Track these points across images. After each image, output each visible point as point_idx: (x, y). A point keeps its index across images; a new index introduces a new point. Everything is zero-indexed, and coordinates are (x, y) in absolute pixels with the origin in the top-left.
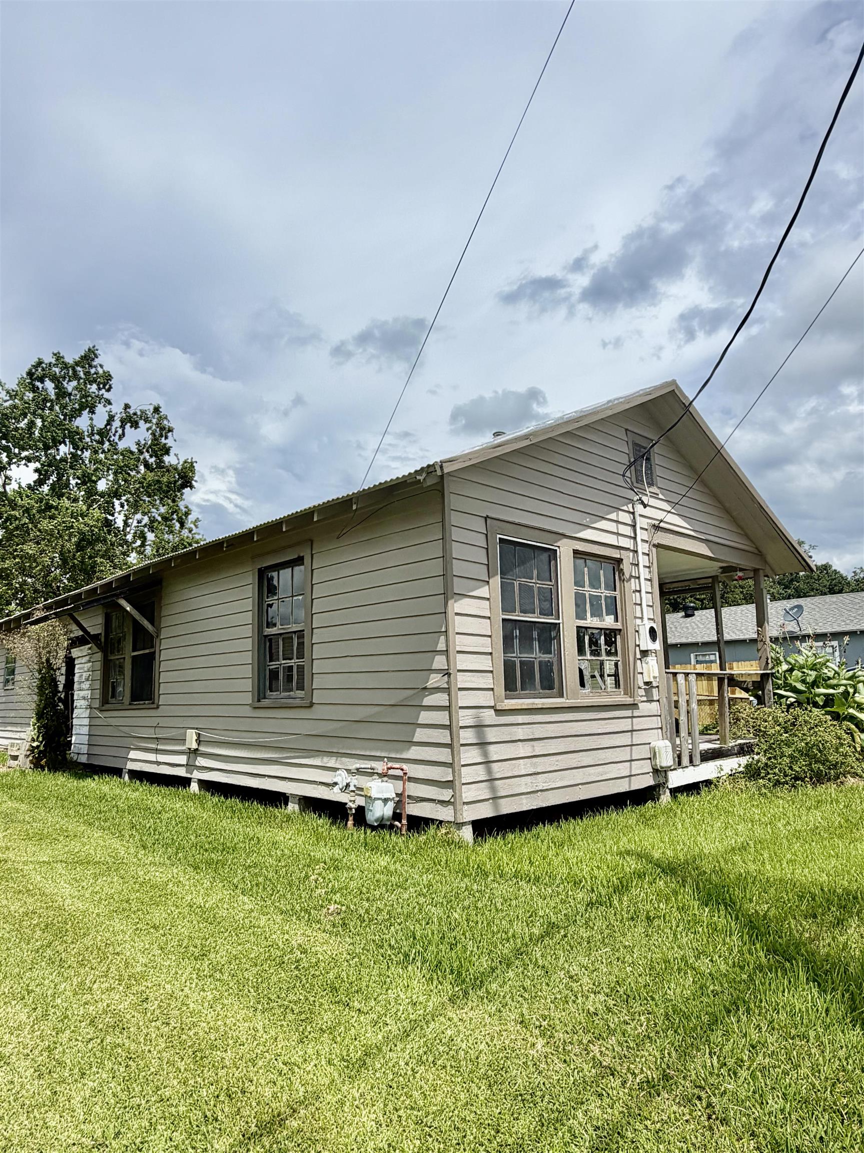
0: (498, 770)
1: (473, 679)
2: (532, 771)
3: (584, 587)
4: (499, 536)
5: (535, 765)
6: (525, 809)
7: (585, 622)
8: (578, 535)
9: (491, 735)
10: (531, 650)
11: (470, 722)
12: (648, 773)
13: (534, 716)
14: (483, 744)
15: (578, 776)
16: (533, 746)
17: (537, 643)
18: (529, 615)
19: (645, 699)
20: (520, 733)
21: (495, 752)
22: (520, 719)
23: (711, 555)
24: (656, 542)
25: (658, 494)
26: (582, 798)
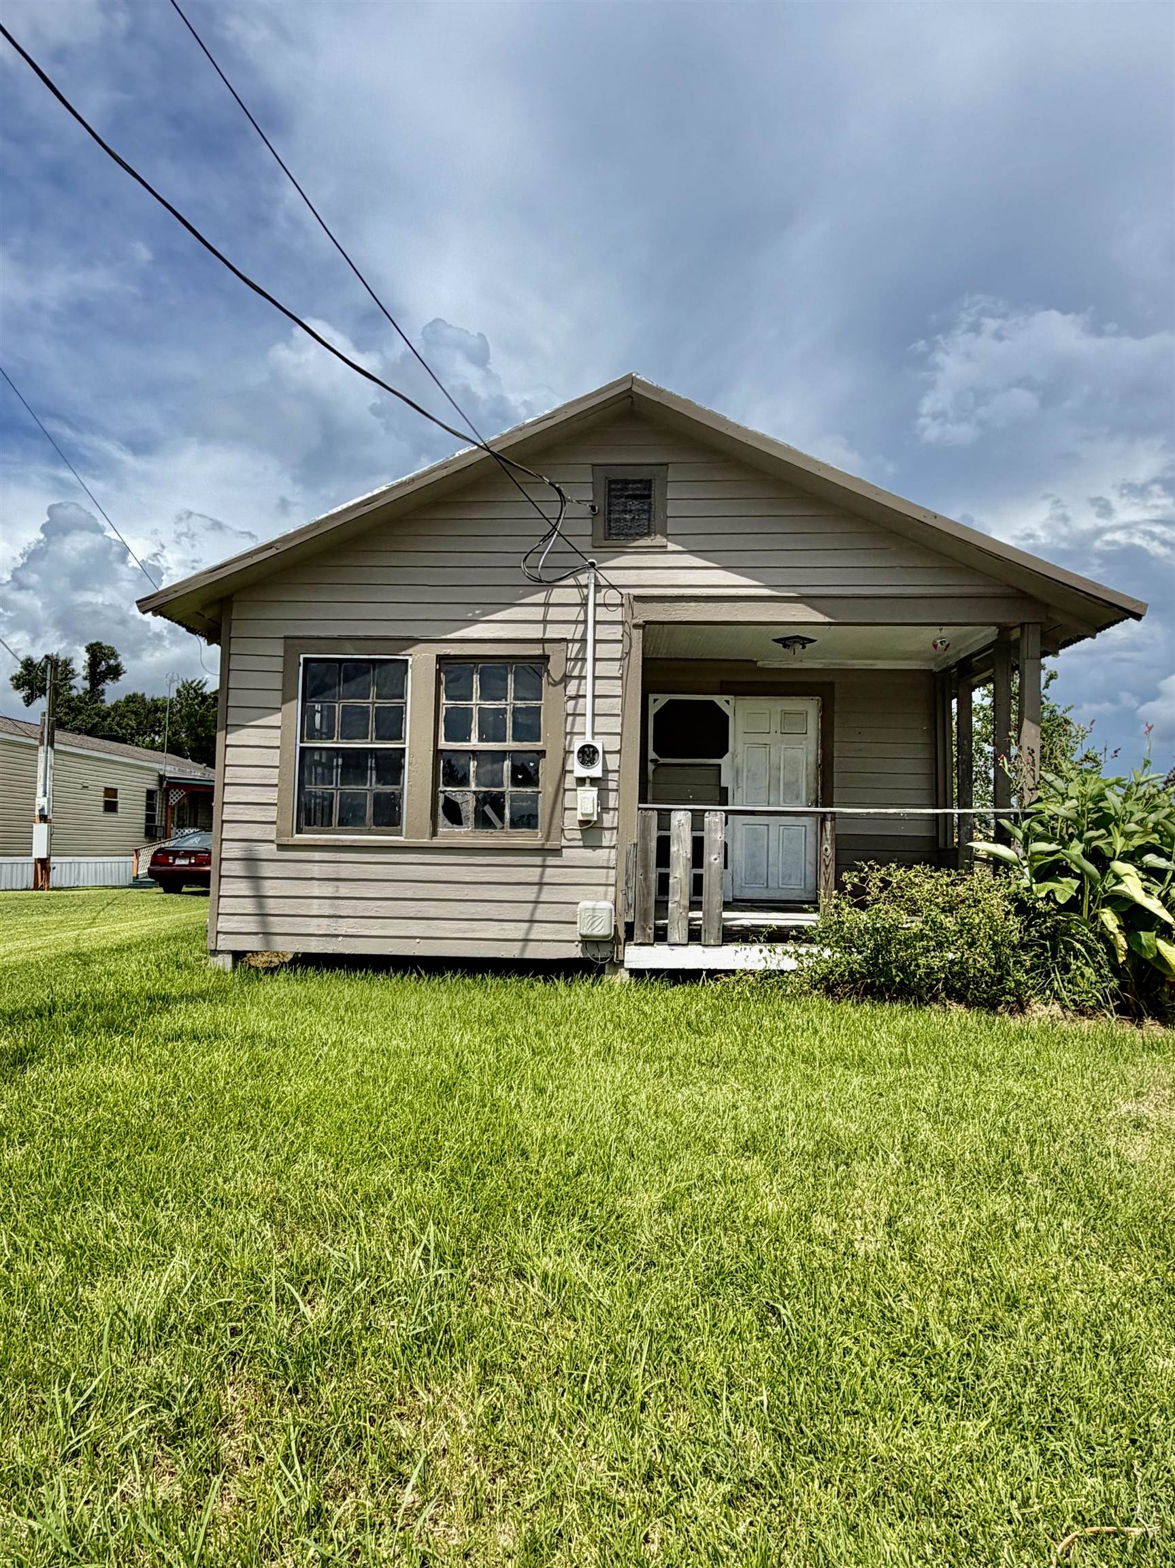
0: (272, 906)
1: (247, 812)
2: (332, 912)
3: (471, 700)
4: (302, 657)
5: (337, 907)
6: (314, 951)
7: (467, 744)
8: (449, 636)
9: (267, 870)
10: (362, 779)
11: (238, 854)
12: (573, 941)
13: (342, 855)
14: (255, 878)
15: (416, 928)
16: (338, 887)
17: (374, 772)
18: (356, 741)
19: (581, 843)
20: (316, 870)
21: (269, 888)
22: (317, 856)
23: (827, 620)
24: (640, 621)
25: (665, 547)
26: (417, 954)
